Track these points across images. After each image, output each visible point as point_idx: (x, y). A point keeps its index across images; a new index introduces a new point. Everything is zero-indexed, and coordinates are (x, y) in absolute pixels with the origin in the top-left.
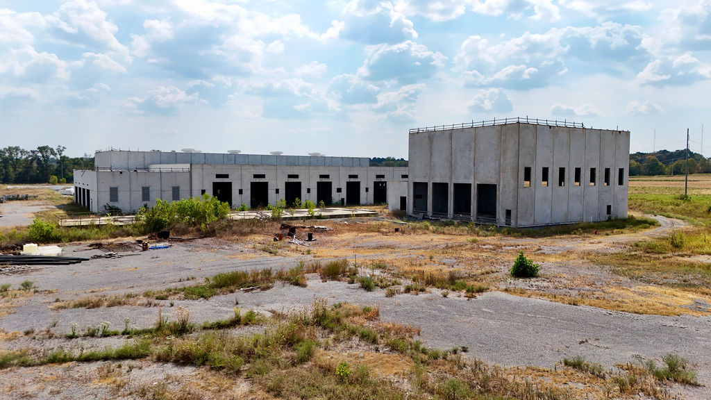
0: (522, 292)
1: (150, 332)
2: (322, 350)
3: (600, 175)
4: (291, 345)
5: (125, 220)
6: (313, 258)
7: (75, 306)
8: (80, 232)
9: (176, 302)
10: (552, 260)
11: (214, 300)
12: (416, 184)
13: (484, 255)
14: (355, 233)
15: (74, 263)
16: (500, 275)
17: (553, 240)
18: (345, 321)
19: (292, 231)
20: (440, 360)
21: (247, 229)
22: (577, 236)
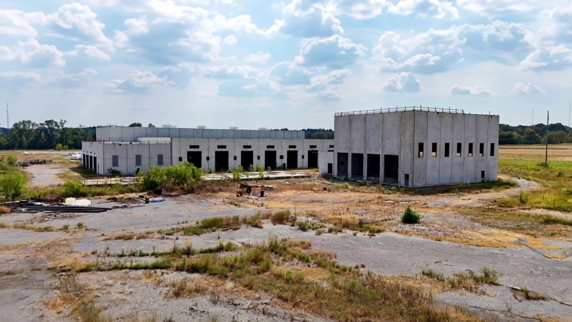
0: (406, 233)
1: (169, 253)
2: (275, 266)
3: (476, 148)
4: (256, 262)
5: (128, 181)
6: (266, 209)
7: (116, 239)
8: (99, 190)
9: (180, 237)
10: (432, 211)
11: (203, 236)
12: (339, 155)
13: (386, 207)
14: (294, 191)
15: (102, 211)
16: (394, 222)
17: (436, 197)
18: (290, 249)
19: (249, 190)
20: (347, 272)
21: (217, 188)
22: (455, 194)
